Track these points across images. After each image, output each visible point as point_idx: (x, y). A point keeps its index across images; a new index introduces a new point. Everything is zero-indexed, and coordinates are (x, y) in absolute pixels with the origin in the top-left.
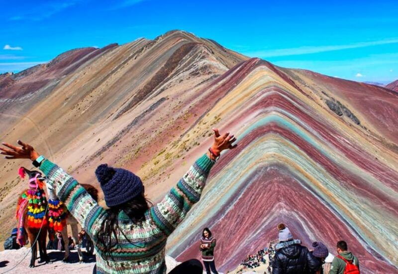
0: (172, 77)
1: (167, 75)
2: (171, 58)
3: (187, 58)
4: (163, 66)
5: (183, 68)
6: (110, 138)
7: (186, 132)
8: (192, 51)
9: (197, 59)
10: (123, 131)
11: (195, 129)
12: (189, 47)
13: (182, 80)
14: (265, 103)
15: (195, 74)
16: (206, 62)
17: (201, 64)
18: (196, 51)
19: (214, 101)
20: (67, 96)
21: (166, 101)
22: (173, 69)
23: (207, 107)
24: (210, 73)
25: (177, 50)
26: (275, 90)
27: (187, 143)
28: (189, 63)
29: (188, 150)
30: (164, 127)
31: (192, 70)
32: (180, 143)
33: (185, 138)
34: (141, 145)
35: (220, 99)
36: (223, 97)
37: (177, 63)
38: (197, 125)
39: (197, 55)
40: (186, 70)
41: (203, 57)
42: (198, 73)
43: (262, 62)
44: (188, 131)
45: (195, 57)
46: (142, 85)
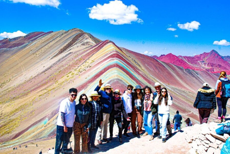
0: (74, 45)
1: (72, 44)
2: (74, 38)
3: (81, 38)
4: (71, 40)
5: (79, 42)
6: (49, 66)
7: (80, 66)
8: (82, 36)
9: (84, 39)
10: (54, 64)
11: (84, 64)
12: (81, 34)
13: (78, 47)
14: (112, 56)
15: (83, 44)
16: (88, 40)
17: (86, 41)
18: (84, 36)
19: (91, 55)
20: (32, 49)
21: (72, 54)
22: (75, 42)
23: (89, 57)
24: (89, 45)
25: (77, 35)
26: (116, 52)
27: (81, 70)
28: (81, 40)
29: (81, 72)
30: (71, 63)
31: (82, 43)
32: (77, 70)
33: (80, 68)
34: (61, 69)
35: (94, 54)
36: (95, 53)
37: (76, 40)
38: (85, 63)
39: (84, 37)
40: (80, 43)
41: (87, 39)
42: (85, 44)
43: (110, 42)
44: (81, 65)
45: (84, 38)
46: (62, 47)
